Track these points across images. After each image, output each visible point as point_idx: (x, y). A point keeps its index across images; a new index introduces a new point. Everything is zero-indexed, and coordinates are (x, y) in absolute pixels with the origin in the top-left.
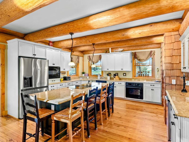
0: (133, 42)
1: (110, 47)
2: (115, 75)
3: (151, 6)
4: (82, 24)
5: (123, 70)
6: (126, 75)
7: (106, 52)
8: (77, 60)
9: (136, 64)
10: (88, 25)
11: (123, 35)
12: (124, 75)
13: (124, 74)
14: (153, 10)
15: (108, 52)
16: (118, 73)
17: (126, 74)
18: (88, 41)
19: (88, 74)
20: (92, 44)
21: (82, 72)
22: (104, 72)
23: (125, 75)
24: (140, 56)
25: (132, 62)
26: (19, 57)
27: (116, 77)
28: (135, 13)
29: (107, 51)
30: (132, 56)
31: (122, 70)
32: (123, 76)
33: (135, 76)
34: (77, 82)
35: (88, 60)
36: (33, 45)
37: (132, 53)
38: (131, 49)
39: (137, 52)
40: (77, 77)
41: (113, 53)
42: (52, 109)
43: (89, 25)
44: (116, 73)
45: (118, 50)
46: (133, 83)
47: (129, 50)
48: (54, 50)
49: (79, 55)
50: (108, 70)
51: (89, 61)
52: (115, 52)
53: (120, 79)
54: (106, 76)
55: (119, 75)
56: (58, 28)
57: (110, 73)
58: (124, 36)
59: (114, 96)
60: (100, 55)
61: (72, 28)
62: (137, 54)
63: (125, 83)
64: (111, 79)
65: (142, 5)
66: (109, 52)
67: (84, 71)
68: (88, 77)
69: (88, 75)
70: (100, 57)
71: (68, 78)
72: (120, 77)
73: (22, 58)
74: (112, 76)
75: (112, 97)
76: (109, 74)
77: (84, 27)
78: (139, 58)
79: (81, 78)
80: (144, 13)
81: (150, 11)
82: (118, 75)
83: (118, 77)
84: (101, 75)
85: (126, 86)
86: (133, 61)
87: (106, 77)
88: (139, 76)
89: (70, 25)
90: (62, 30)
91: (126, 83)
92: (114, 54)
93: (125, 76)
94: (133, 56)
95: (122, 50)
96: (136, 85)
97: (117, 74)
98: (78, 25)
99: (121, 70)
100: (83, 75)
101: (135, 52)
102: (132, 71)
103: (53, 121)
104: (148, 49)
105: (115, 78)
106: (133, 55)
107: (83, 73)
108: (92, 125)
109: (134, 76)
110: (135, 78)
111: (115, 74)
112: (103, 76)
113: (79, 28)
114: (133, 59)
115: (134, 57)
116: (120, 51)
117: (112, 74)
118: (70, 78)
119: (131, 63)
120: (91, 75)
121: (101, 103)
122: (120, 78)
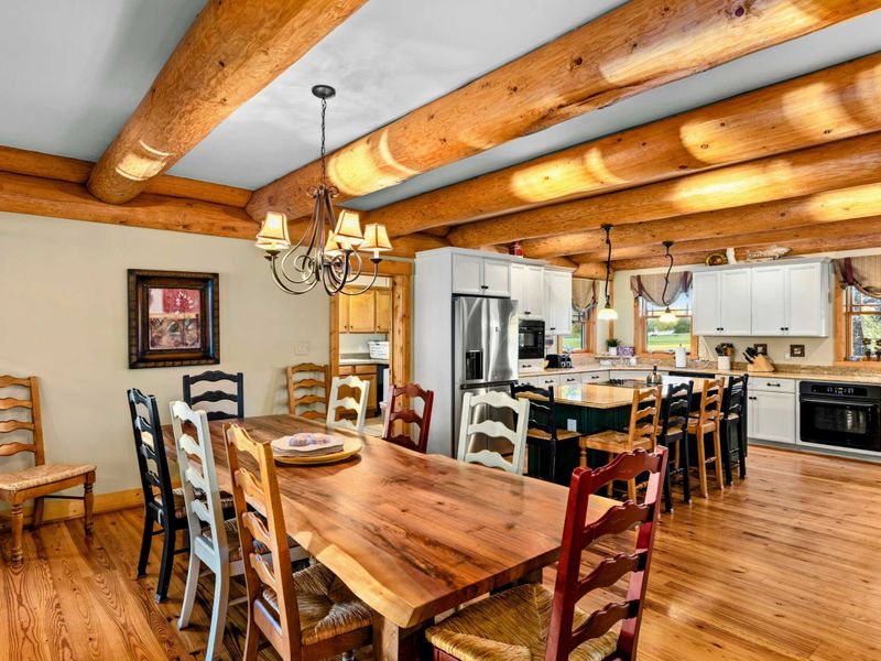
1: (731, 245)
2: (752, 352)
3: (857, 161)
5: (791, 333)
6: (802, 354)
7: (713, 263)
8: (591, 294)
9: (852, 306)
11: (783, 215)
12: (792, 354)
13: (793, 347)
14: (865, 172)
15: (719, 260)
16: (765, 347)
17: (803, 351)
18: (648, 235)
19: (634, 348)
20: (664, 243)
21: (608, 338)
22: (701, 339)
23: (797, 351)
24: (872, 273)
25: (833, 298)
26: (455, 296)
27: (759, 359)
28: (811, 179)
29: (717, 259)
30: (833, 276)
31: (785, 333)
32: (788, 355)
33: (846, 359)
34: (595, 375)
35: (631, 295)
36: (477, 259)
37: (833, 261)
38: (827, 246)
39: (857, 258)
40: (591, 360)
41: (742, 262)
42: (569, 429)
44: (756, 346)
45: (765, 254)
46: (834, 386)
47: (819, 251)
48: (529, 267)
49: (597, 276)
50: (719, 333)
51: (636, 299)
52: (753, 259)
53: (776, 369)
54: (712, 356)
55: (769, 350)
56: (566, 212)
57: (731, 346)
58: (784, 218)
59: (749, 435)
60: (686, 273)
62: (855, 264)
63: (798, 383)
64: (733, 366)
65: (831, 158)
66: (726, 262)
67: (615, 338)
68: (633, 360)
69: (634, 354)
70: (686, 282)
71: (563, 360)
72: (776, 362)
73: (463, 298)
74: (740, 358)
75: (741, 425)
76: (724, 349)
78: (866, 284)
79: (607, 362)
80: (840, 179)
81: (858, 174)
82: (764, 353)
83: (768, 359)
84: (688, 354)
85: (802, 395)
86: (838, 295)
87: (712, 360)
88: (869, 359)
89: (606, 204)
90: (579, 218)
91: (803, 384)
92: (749, 269)
93: (800, 355)
94: (835, 273)
95: (783, 250)
96: (847, 393)
97: (760, 349)
99: (780, 333)
100: (613, 351)
101: (848, 260)
102: (831, 335)
103: (584, 452)
105: (752, 362)
106: (838, 268)
107: (612, 343)
108: (677, 495)
109: (844, 356)
110: (848, 364)
111: (752, 346)
112: (700, 355)
114: (836, 288)
115: (842, 279)
116: (774, 258)
117: (741, 348)
118: (569, 359)
119: (830, 302)
120: (644, 352)
121: (703, 432)
122: (773, 365)
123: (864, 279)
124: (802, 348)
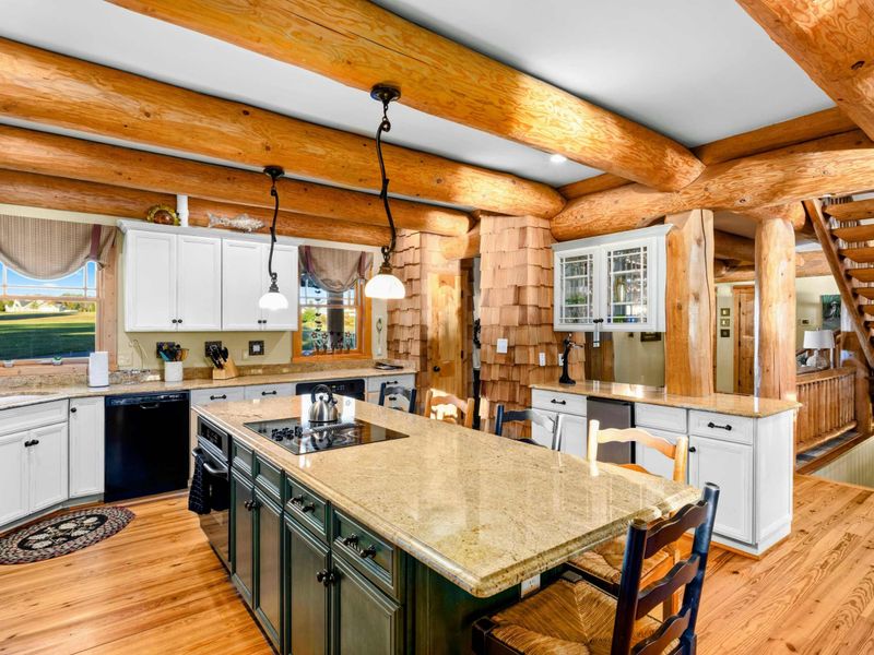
0: (364, 210)
4: (486, 84)
5: (266, 327)
6: (261, 352)
10: (504, 106)
12: (252, 353)
13: (252, 344)
15: (168, 218)
17: (262, 347)
23: (256, 348)
24: (328, 265)
27: (229, 362)
29: (165, 215)
31: (263, 327)
32: (246, 354)
38: (290, 229)
39: (316, 248)
43: (512, 109)
44: (208, 344)
45: (234, 223)
52: (214, 227)
61: (426, 72)
62: (315, 255)
66: (177, 222)
72: (239, 364)
77: (485, 103)
78: (323, 275)
88: (318, 353)
93: (259, 354)
95: (257, 224)
98: (466, 77)
99: (258, 327)
101: (308, 249)
104: (352, 242)
110: (304, 360)
113: (459, 94)
116: (244, 230)
122: (238, 368)
123: (322, 270)
124: (261, 343)
